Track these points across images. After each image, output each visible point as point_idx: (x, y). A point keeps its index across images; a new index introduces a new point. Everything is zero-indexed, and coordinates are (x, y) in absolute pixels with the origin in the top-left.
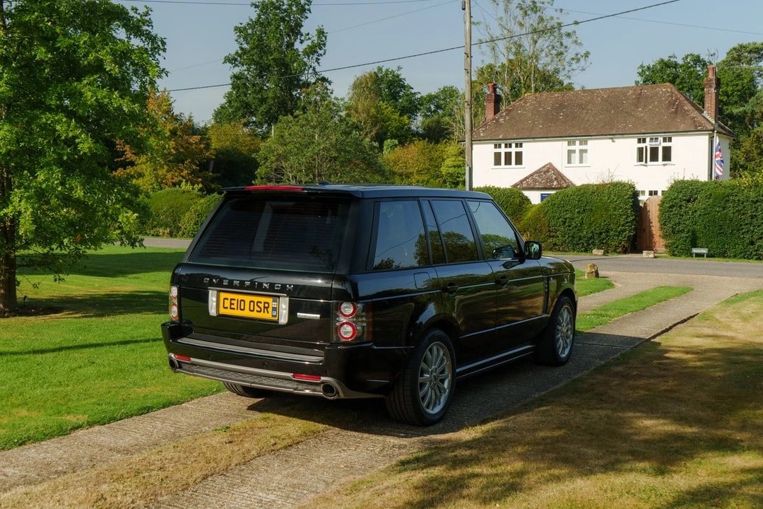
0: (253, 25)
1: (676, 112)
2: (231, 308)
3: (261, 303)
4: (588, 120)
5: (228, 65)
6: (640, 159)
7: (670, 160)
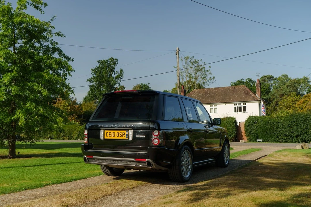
0: (97, 68)
1: (247, 95)
2: (109, 136)
3: (121, 133)
4: (217, 98)
5: (89, 82)
6: (235, 111)
7: (246, 111)
